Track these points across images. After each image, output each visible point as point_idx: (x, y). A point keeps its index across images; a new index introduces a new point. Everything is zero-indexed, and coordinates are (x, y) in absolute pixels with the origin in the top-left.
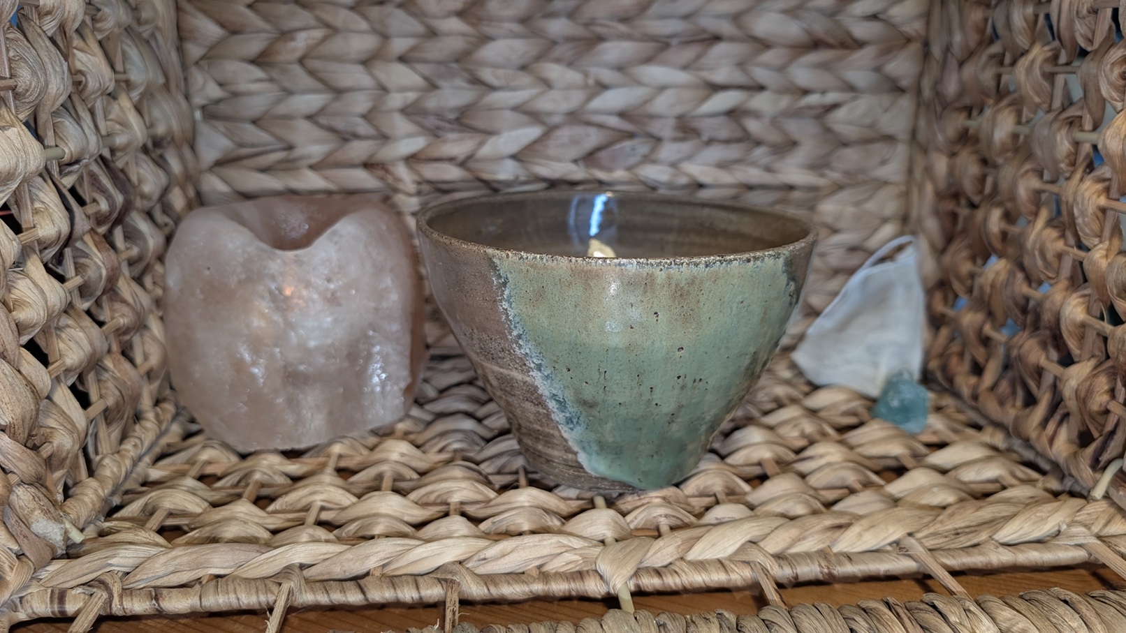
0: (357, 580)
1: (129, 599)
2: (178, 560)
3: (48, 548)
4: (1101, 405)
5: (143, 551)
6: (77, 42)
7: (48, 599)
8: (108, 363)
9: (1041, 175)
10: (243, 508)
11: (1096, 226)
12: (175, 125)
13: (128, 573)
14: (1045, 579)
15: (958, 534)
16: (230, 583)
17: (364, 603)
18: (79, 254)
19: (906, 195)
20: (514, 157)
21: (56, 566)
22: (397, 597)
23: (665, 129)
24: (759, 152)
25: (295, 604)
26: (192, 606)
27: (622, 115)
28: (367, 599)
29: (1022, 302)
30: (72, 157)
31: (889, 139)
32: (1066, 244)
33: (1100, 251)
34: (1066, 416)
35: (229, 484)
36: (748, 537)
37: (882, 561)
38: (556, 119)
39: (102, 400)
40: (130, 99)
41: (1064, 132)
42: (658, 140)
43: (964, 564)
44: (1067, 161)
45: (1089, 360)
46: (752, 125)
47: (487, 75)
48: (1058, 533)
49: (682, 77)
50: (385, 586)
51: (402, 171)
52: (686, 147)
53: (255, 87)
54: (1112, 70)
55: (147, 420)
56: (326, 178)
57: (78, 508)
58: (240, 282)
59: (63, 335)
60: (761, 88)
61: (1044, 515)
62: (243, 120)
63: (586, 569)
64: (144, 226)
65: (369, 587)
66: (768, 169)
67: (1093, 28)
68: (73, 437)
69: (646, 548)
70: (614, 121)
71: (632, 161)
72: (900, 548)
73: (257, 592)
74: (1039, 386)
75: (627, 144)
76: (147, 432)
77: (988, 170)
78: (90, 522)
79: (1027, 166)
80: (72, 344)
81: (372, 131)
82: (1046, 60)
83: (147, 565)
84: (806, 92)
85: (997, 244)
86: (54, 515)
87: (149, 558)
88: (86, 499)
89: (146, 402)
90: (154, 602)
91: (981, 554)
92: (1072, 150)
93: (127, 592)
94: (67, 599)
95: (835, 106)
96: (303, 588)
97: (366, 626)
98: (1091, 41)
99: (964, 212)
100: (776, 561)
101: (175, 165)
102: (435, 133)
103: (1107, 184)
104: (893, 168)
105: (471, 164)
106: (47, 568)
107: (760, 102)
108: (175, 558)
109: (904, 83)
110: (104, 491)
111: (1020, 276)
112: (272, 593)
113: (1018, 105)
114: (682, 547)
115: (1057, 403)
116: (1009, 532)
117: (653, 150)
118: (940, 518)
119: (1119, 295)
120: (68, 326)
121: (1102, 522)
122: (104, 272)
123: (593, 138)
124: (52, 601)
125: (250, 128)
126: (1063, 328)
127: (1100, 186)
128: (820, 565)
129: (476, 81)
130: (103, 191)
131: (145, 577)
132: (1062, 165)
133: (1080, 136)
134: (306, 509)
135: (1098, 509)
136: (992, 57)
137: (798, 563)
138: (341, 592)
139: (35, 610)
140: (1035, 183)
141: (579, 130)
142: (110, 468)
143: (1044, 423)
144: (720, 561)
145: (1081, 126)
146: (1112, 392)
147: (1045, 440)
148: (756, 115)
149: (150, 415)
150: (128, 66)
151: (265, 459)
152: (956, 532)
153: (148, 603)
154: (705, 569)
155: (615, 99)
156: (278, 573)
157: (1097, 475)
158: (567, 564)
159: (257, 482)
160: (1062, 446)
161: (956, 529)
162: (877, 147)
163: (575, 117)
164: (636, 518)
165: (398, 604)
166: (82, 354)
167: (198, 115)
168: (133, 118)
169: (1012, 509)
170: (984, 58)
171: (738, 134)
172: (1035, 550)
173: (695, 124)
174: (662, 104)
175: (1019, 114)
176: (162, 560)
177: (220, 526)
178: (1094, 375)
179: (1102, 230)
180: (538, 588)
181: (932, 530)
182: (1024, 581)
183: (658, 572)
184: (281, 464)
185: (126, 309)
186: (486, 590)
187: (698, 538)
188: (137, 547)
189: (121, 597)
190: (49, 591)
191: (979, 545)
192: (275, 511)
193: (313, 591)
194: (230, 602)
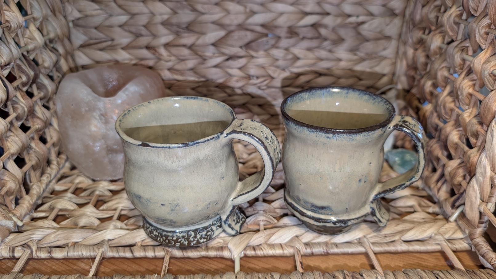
0: (131, 246)
1: (39, 252)
2: (59, 237)
3: (7, 230)
4: (458, 182)
5: (46, 232)
6: (5, 7)
7: (8, 251)
8: (33, 145)
9: (449, 70)
10: (90, 210)
11: (467, 101)
12: (59, 31)
13: (40, 240)
14: (421, 257)
15: (386, 237)
16: (79, 247)
17: (133, 257)
18: (14, 103)
19: (394, 64)
20: (214, 45)
21: (12, 236)
22: (146, 255)
23: (283, 33)
24: (326, 43)
25: (105, 257)
26: (64, 256)
27: (263, 26)
28: (134, 256)
29: (435, 126)
30: (5, 62)
31: (388, 38)
32: (455, 105)
33: (467, 113)
34: (446, 181)
35: (86, 195)
36: (295, 235)
37: (350, 247)
38: (232, 28)
39: (30, 162)
40: (35, 25)
41: (459, 54)
42: (279, 38)
43: (386, 250)
44: (459, 67)
45: (458, 159)
46: (323, 31)
47: (199, 7)
48: (431, 237)
49: (291, 8)
50: (141, 250)
51: (163, 51)
52: (292, 41)
53: (94, 13)
54: (482, 29)
55: (53, 164)
56: (129, 54)
57: (21, 210)
58: (86, 111)
59: (9, 140)
60: (328, 14)
61: (425, 229)
62: (91, 27)
63: (225, 246)
64: (46, 81)
65: (135, 250)
66: (330, 51)
67: (478, 5)
68: (16, 183)
69: (250, 238)
70: (259, 29)
71: (267, 47)
72: (360, 242)
73: (90, 251)
74: (438, 165)
75: (265, 39)
76: (53, 170)
77: (428, 61)
78: (27, 214)
79: (444, 65)
80: (13, 143)
81: (149, 33)
82: (457, 16)
83: (47, 238)
84: (349, 16)
85: (428, 97)
86: (8, 218)
87: (48, 235)
88: (25, 206)
89: (53, 157)
90: (49, 254)
91: (394, 246)
92: (462, 63)
93: (39, 249)
94: (15, 251)
95: (363, 23)
96: (108, 250)
97: (133, 267)
98: (476, 11)
99: (418, 77)
100: (305, 246)
101: (61, 50)
102: (178, 34)
103: (474, 82)
104: (389, 51)
105: (194, 48)
106: (8, 238)
107: (328, 21)
108: (58, 235)
109: (397, 12)
110: (32, 201)
111: (435, 115)
112: (96, 252)
113: (444, 34)
114: (266, 238)
115: (442, 175)
116: (409, 236)
117: (277, 42)
119: (471, 136)
120: (11, 136)
121: (451, 233)
122: (26, 109)
123: (249, 36)
124: (9, 252)
125: (94, 31)
126: (448, 144)
127: (471, 83)
128: (323, 249)
129: (194, 10)
130: (24, 72)
131: (46, 242)
132: (457, 69)
133: (466, 57)
134: (115, 209)
135: (451, 225)
136: (436, 7)
137: (314, 247)
138: (123, 252)
139: (3, 255)
140: (446, 73)
141: (242, 33)
142: (36, 189)
143: (438, 181)
144: (281, 245)
145: (467, 52)
146: (464, 177)
147: (436, 190)
148: (326, 27)
149: (55, 162)
150: (33, 11)
151: (101, 184)
153: (47, 254)
154: (274, 248)
155: (259, 19)
156: (99, 243)
157: (454, 211)
158: (217, 243)
159: (97, 195)
160: (443, 194)
161: (385, 235)
162: (383, 42)
163: (241, 27)
164: (250, 220)
165: (146, 258)
166: (17, 147)
167: (71, 24)
168: (37, 35)
169: (412, 226)
170: (432, 7)
171: (317, 35)
172: (418, 245)
173: (296, 30)
174: (282, 21)
175: (444, 38)
176: (53, 236)
177: (78, 219)
178: (458, 168)
179: (470, 103)
180: (204, 253)
181: (375, 234)
182: (411, 258)
183: (254, 249)
184: (108, 186)
185: (39, 121)
186: (182, 253)
187: (274, 234)
188: (43, 230)
189: (36, 251)
190: (8, 248)
191: (394, 241)
192: (103, 210)
193: (112, 251)
194: (79, 255)
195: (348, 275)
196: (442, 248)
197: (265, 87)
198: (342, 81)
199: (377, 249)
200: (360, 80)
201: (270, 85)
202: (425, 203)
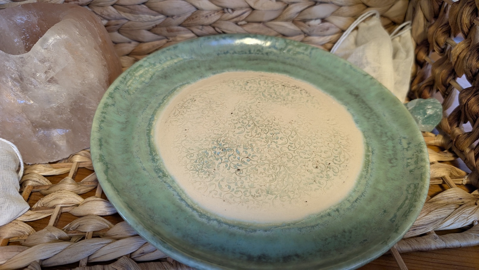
0: (72, 266)
15: (415, 230)
61: (466, 216)
85: (466, 29)
134: (54, 207)
151: (35, 169)
156: (28, 266)
159: (29, 186)
161: (415, 227)
172: (457, 239)
184: (45, 171)
191: (425, 234)
192: (38, 209)
197: (243, 23)
198: (345, 9)
199: (405, 248)
200: (368, 7)
201: (249, 19)
202: (458, 172)
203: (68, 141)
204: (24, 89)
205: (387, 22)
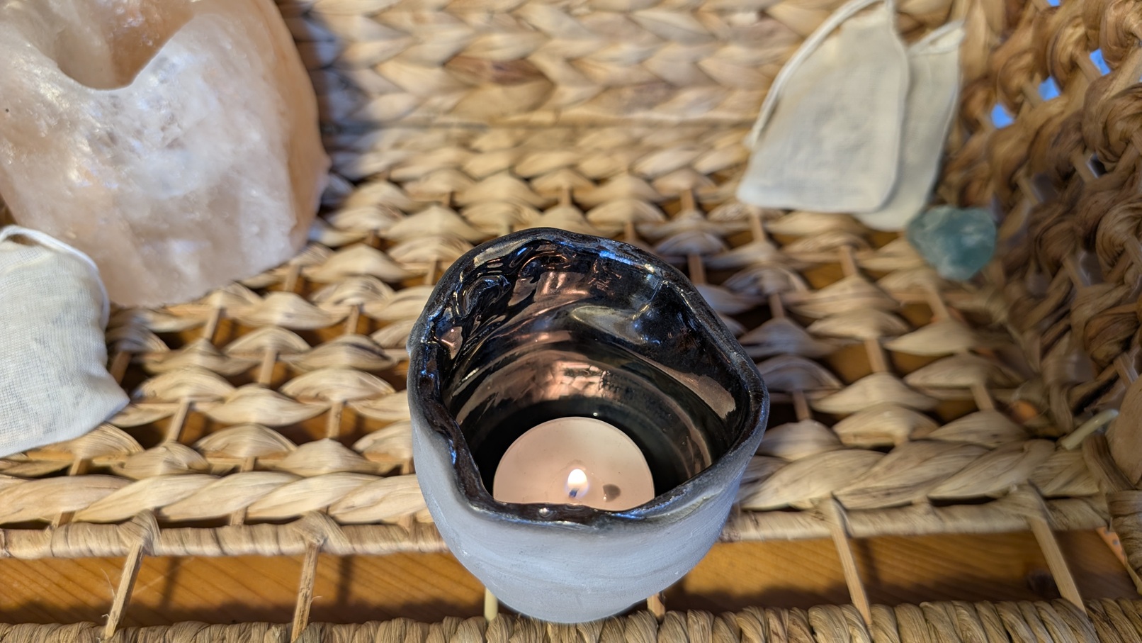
0: (217, 523)
2: (25, 500)
4: (1107, 356)
15: (889, 494)
16: (78, 529)
17: (223, 555)
22: (257, 551)
26: (43, 553)
28: (224, 552)
34: (1069, 328)
37: (792, 524)
43: (883, 532)
48: (1006, 494)
50: (244, 535)
58: (50, 128)
61: (996, 473)
65: (227, 541)
72: (817, 513)
73: (109, 542)
85: (1061, 74)
90: (3, 550)
91: (906, 519)
96: (156, 536)
108: (22, 496)
112: (124, 544)
116: (949, 489)
118: (877, 469)
121: (1061, 480)
134: (174, 401)
135: (1065, 461)
138: (197, 543)
147: (1037, 348)
152: (887, 492)
157: (1077, 422)
161: (888, 489)
165: (257, 557)
169: (962, 462)
172: (969, 515)
180: (406, 545)
181: (861, 485)
186: (350, 545)
191: (910, 504)
192: (143, 400)
193: (168, 542)
194: (81, 551)
195: (777, 634)
196: (1029, 524)
199: (862, 528)
202: (1004, 375)
203: (202, 266)
204: (117, 161)
205: (907, 23)
